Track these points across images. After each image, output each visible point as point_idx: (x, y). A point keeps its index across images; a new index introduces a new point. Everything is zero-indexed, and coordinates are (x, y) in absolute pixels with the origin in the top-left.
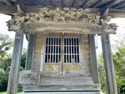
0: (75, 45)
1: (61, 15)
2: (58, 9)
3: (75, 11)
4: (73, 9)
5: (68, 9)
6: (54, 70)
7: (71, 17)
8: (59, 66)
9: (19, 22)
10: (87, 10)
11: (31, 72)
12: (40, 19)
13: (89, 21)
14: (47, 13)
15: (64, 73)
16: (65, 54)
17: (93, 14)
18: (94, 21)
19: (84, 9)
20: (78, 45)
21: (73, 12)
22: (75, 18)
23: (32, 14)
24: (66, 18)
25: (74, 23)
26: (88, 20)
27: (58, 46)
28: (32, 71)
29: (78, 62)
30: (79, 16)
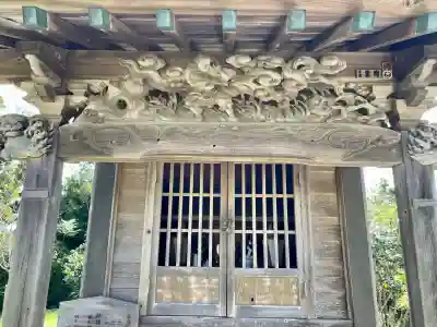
0: (280, 191)
1: (217, 88)
2: (203, 64)
3: (279, 70)
4: (269, 60)
5: (245, 60)
6: (194, 300)
7: (260, 94)
8: (215, 280)
9: (40, 124)
10: (334, 63)
11: (103, 307)
12: (130, 106)
13: (339, 112)
14: (158, 81)
15: (233, 313)
16: (238, 232)
17: (359, 79)
18: (363, 112)
19: (319, 61)
20: (290, 191)
21: (269, 73)
22: (278, 97)
23: (97, 85)
24: (239, 97)
25: (274, 121)
26: (335, 108)
27: (212, 195)
28: (104, 303)
29: (294, 264)
30: (296, 91)
